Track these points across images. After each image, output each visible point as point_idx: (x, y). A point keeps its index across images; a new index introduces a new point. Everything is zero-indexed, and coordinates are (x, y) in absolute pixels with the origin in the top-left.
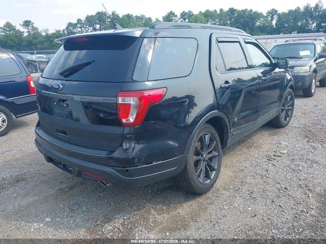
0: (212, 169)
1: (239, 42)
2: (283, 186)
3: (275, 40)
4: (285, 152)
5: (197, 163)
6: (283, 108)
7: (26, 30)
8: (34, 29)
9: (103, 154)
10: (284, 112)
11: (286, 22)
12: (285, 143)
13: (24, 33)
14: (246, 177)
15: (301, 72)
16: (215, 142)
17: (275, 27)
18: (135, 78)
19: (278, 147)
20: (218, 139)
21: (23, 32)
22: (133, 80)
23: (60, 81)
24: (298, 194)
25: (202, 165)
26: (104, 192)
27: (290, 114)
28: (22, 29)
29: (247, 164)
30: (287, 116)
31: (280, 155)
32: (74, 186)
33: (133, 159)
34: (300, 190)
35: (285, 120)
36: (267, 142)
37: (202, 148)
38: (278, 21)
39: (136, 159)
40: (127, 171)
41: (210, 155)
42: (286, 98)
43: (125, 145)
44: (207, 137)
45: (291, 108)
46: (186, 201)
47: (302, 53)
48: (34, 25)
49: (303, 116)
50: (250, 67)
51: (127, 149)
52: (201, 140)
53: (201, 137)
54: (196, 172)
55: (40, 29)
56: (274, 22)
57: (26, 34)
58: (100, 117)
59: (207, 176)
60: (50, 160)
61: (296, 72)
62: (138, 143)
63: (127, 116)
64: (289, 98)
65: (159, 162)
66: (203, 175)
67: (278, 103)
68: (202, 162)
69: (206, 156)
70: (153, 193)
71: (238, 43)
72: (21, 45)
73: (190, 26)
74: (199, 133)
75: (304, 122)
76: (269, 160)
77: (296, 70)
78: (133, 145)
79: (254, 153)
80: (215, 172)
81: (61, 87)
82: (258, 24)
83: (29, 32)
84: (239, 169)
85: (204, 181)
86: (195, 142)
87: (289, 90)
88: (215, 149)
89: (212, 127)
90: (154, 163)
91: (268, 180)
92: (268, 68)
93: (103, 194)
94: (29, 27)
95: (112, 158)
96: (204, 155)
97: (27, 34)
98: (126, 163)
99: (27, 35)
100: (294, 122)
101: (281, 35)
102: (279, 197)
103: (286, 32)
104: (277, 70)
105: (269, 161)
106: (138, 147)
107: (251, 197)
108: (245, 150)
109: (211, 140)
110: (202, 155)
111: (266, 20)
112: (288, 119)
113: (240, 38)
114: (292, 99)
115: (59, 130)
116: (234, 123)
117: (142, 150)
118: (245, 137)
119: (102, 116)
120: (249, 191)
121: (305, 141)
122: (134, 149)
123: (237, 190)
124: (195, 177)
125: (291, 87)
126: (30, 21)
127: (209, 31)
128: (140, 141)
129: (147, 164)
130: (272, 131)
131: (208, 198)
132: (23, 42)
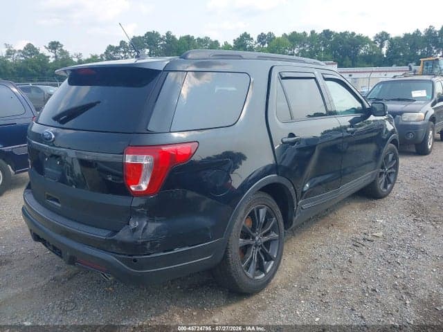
0: (269, 259)
1: (315, 78)
2: (370, 287)
3: (385, 73)
4: (380, 234)
5: (245, 250)
6: (381, 170)
7: (52, 54)
8: (63, 53)
9: (102, 234)
10: (384, 177)
11: (402, 50)
12: (382, 221)
13: (50, 59)
14: (318, 270)
15: (413, 119)
16: (274, 218)
17: (385, 56)
18: (151, 127)
19: (371, 227)
20: (280, 216)
21: (49, 57)
22: (148, 130)
23: (52, 129)
24: (391, 299)
25: (253, 253)
26: (115, 286)
27: (392, 179)
28: (47, 53)
29: (324, 250)
30: (388, 181)
31: (372, 239)
32: (75, 274)
33: (144, 243)
34: (395, 293)
35: (385, 187)
36: (356, 218)
37: (253, 228)
38: (390, 49)
39: (149, 244)
40: (135, 260)
41: (266, 238)
42: (387, 157)
43: (134, 224)
44: (262, 212)
45: (394, 171)
46: (227, 304)
47: (415, 94)
48: (63, 48)
49: (412, 182)
50: (332, 113)
51: (135, 228)
52: (253, 216)
53: (253, 211)
54: (243, 262)
55: (71, 54)
56: (384, 50)
57: (52, 60)
58: (108, 180)
59: (261, 268)
60: (37, 238)
61: (405, 120)
62: (153, 221)
63: (136, 182)
64: (391, 156)
65: (184, 249)
66: (253, 266)
67: (373, 164)
68: (253, 247)
69: (259, 238)
70: (182, 290)
71: (313, 80)
72: (44, 75)
73: (240, 56)
74: (250, 205)
75: (412, 191)
76: (356, 246)
77: (406, 117)
78: (145, 223)
79: (336, 234)
80: (272, 262)
81: (53, 136)
82: (362, 51)
83: (56, 57)
84: (310, 258)
85: (255, 275)
86: (242, 219)
87: (389, 146)
88: (274, 229)
89: (270, 198)
90: (177, 250)
91: (350, 276)
92: (359, 115)
93: (113, 288)
94: (57, 51)
95: (114, 241)
96: (257, 238)
97: (54, 59)
98: (133, 250)
99: (54, 62)
100: (398, 191)
101: (394, 67)
102: (362, 302)
103: (401, 63)
104: (372, 118)
105: (355, 248)
106: (153, 227)
107: (322, 301)
108: (324, 230)
109: (269, 216)
110: (254, 238)
111: (373, 47)
112: (389, 186)
113: (316, 73)
114: (395, 158)
115: (50, 197)
116: (303, 192)
117: (158, 231)
118: (327, 210)
119: (110, 179)
120: (320, 291)
121: (411, 219)
122: (145, 229)
123: (303, 290)
124: (239, 270)
125: (394, 142)
126: (58, 43)
127: (270, 63)
128: (156, 218)
129: (165, 251)
130: (365, 203)
131: (261, 300)
132: (47, 70)
